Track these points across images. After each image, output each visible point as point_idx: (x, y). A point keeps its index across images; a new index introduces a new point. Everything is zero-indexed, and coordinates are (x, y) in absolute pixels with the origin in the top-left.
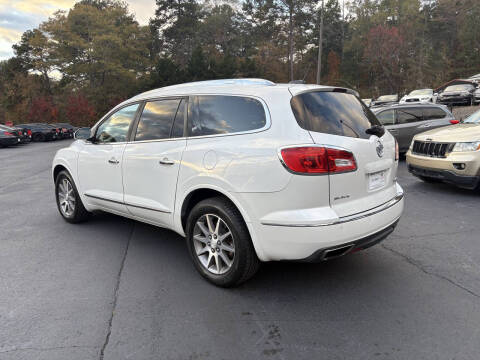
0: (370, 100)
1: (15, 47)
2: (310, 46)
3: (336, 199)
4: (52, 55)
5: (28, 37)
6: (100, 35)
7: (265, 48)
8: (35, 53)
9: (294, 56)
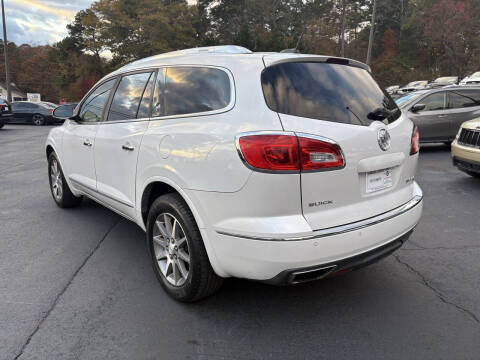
0: (426, 82)
1: (69, 27)
2: (365, 24)
3: (311, 205)
4: (105, 35)
5: (81, 17)
6: (147, 14)
7: (316, 26)
8: (88, 34)
9: (346, 35)
